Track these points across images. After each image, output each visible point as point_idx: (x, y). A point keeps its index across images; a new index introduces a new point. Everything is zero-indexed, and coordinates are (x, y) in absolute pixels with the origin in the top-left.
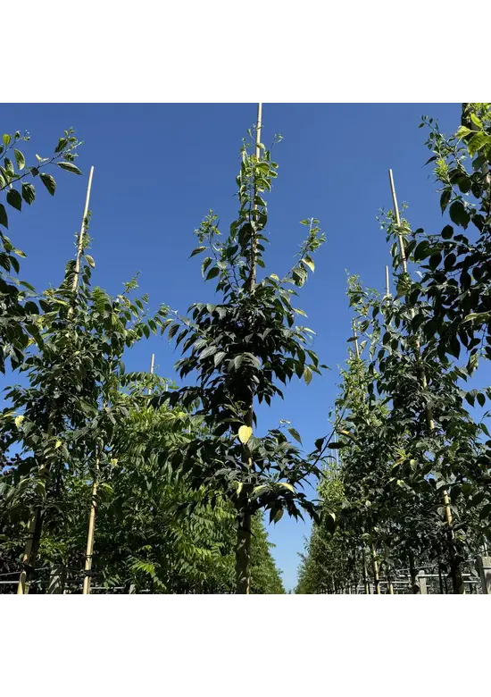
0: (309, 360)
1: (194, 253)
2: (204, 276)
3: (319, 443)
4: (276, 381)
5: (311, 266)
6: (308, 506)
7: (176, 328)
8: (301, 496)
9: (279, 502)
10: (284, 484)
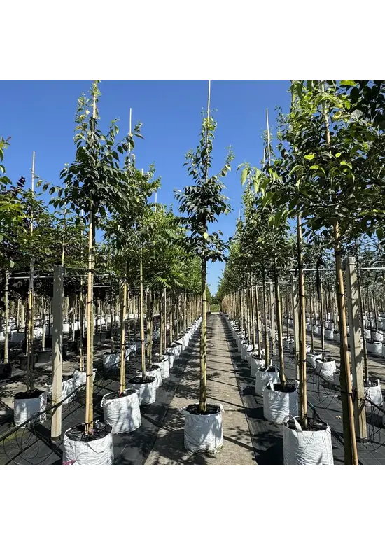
0: (227, 207)
1: (185, 164)
2: (188, 174)
3: (230, 239)
4: (215, 215)
5: (229, 168)
6: (225, 259)
7: (179, 196)
8: (223, 255)
9: (215, 257)
10: (217, 251)
